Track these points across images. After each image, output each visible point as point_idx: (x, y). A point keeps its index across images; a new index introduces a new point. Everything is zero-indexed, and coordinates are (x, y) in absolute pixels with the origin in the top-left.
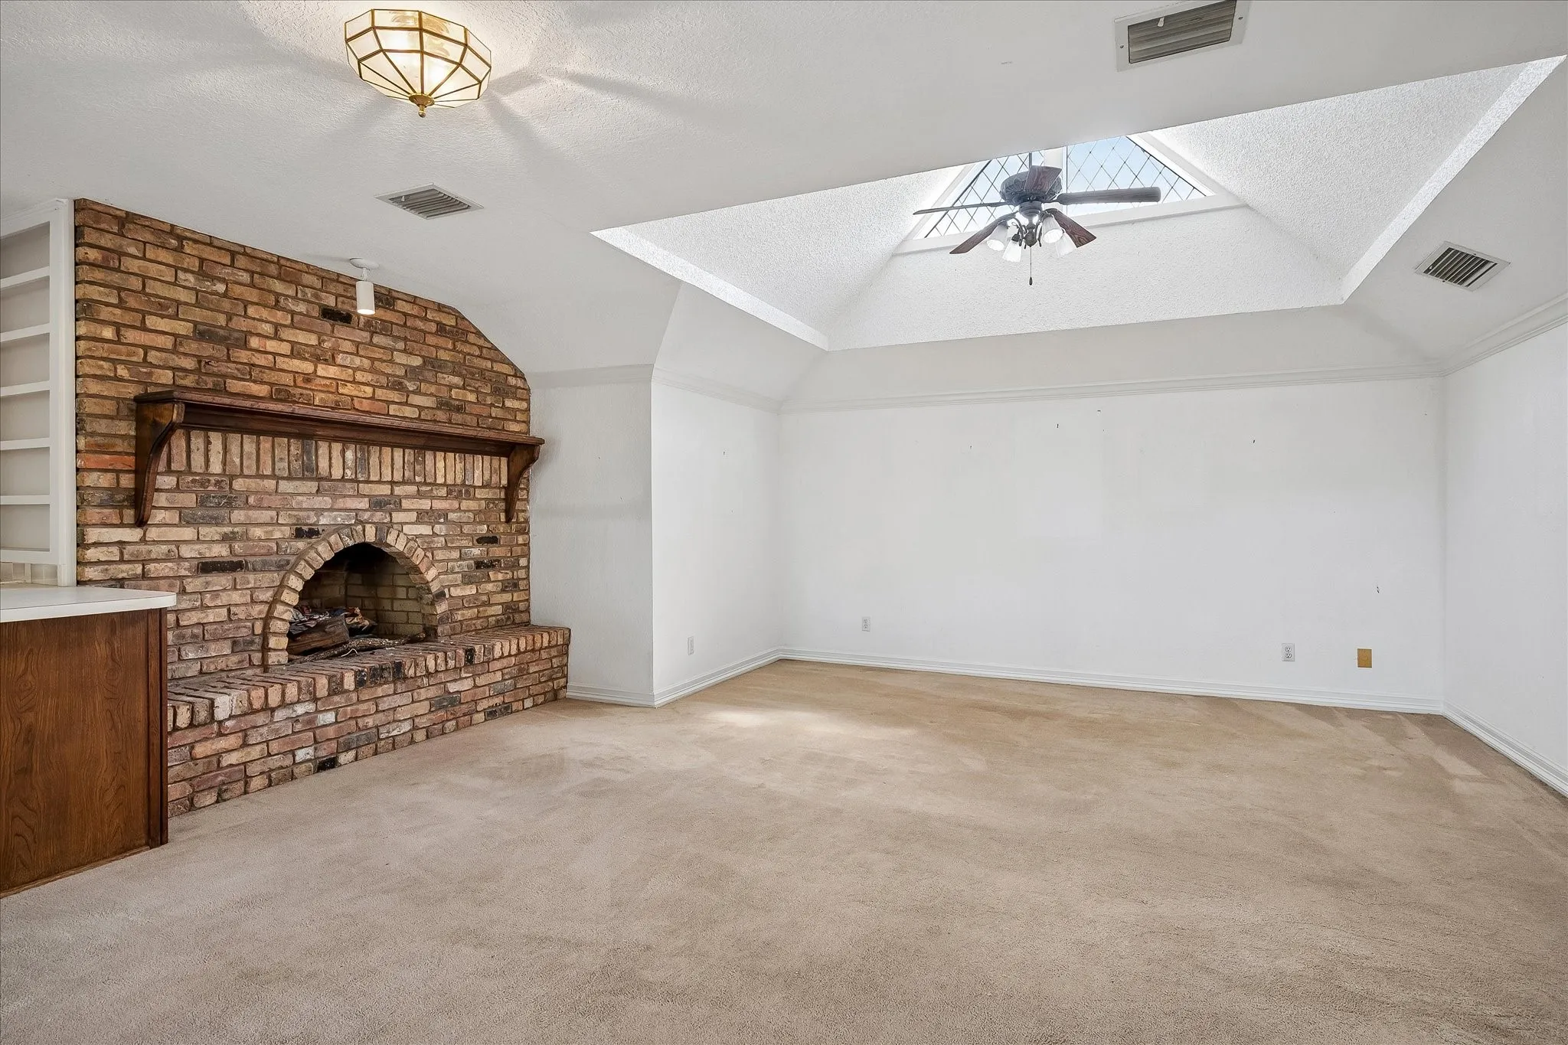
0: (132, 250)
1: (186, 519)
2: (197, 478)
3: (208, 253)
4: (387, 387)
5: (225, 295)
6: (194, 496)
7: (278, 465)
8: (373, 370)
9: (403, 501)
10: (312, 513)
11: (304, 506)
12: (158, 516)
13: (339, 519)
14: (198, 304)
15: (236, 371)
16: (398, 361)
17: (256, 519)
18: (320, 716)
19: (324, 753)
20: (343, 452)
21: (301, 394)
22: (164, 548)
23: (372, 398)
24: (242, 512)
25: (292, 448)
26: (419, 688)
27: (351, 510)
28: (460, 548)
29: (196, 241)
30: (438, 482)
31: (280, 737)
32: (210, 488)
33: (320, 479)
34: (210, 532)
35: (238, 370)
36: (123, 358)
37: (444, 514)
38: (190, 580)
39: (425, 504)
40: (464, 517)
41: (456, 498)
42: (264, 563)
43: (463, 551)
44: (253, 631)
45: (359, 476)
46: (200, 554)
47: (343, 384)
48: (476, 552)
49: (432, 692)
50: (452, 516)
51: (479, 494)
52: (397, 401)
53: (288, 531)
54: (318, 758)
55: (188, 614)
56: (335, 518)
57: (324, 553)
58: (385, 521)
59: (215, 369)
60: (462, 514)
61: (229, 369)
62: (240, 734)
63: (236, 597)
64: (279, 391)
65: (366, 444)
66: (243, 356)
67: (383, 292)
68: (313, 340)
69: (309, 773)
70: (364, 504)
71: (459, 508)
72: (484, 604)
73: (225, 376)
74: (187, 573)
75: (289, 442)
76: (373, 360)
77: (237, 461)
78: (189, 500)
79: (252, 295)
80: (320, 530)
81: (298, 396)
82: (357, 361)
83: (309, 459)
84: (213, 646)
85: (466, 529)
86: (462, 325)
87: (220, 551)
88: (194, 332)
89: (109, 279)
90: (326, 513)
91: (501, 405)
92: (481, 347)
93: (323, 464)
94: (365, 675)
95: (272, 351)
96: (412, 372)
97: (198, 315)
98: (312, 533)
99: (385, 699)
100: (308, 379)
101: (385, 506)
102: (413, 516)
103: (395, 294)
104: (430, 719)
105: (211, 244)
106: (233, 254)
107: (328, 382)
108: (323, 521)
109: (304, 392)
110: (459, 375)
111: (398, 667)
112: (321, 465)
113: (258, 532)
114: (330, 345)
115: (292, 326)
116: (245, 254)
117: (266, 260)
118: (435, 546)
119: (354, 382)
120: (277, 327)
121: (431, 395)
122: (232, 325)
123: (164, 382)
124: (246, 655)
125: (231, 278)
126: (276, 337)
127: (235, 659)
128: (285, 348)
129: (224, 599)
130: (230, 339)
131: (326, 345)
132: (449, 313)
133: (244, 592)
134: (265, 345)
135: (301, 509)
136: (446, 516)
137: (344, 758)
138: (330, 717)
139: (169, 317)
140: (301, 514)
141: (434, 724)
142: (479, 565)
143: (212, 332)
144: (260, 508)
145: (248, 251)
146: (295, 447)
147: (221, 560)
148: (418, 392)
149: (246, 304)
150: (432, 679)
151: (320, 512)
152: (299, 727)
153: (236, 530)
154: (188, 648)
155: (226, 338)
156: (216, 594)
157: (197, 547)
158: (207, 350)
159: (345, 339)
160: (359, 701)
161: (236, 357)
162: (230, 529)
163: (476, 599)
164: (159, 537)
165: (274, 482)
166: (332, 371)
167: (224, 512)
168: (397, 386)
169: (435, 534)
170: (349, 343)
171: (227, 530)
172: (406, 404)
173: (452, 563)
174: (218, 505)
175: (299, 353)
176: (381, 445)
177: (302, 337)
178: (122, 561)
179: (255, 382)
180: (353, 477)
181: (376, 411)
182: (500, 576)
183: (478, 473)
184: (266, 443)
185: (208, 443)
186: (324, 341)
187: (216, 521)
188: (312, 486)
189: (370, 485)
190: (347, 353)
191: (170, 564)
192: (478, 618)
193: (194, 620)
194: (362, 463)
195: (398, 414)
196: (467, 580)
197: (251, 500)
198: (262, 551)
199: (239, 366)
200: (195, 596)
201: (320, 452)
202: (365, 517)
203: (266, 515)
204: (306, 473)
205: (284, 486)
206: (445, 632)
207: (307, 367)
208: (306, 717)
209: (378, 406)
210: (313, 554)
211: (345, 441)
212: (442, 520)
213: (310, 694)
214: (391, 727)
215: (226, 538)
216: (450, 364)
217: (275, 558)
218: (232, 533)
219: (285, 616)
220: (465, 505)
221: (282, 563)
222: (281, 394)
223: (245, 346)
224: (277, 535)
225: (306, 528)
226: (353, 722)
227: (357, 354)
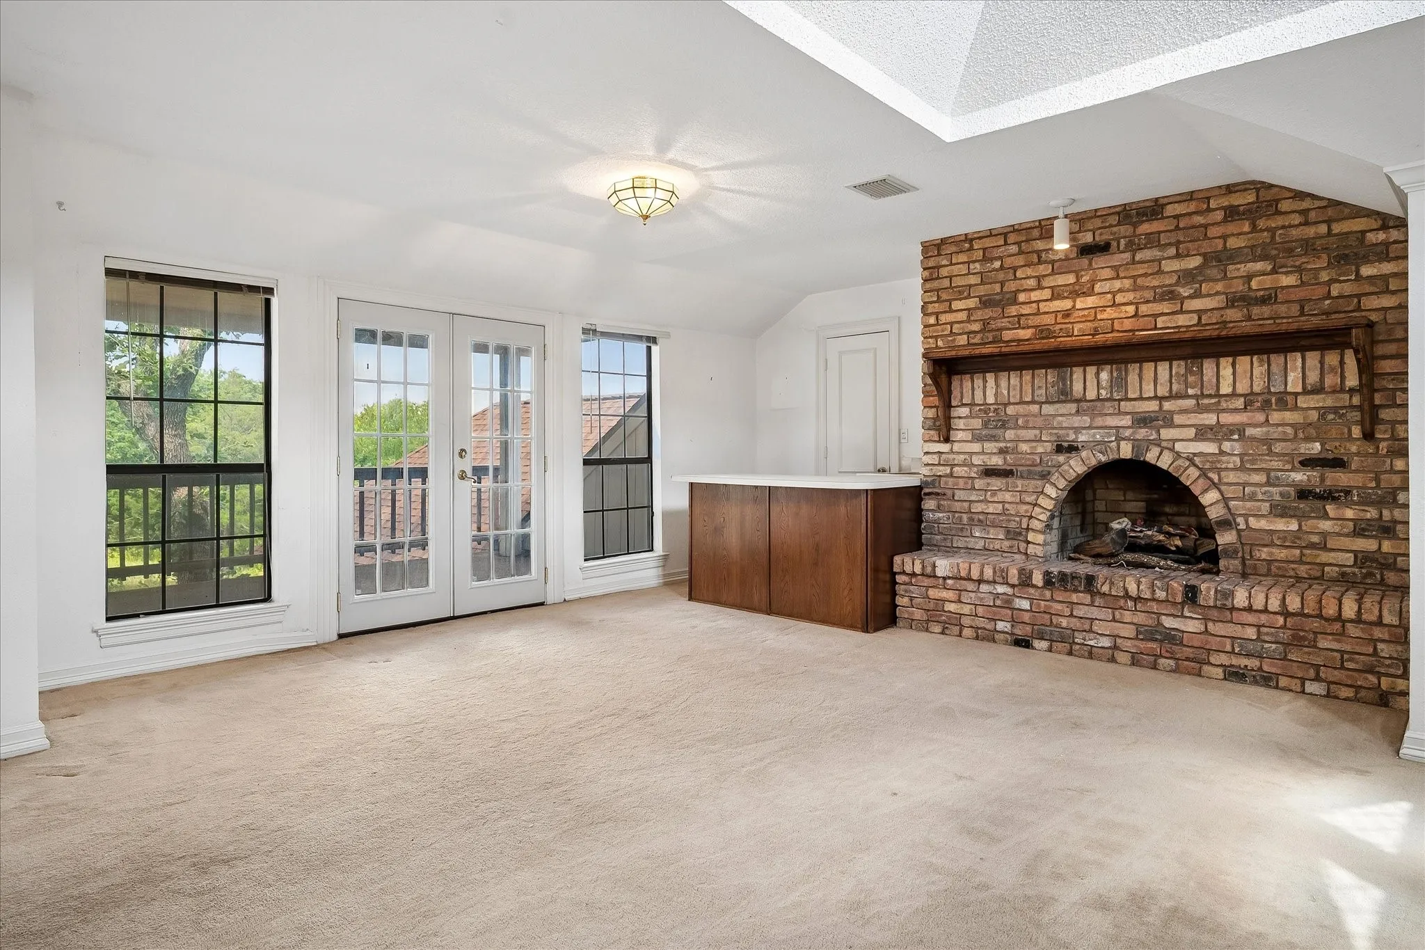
0: (945, 262)
1: (977, 438)
2: (982, 407)
3: (988, 243)
4: (1155, 301)
5: (1002, 267)
6: (980, 420)
7: (1037, 392)
8: (1135, 288)
9: (1176, 417)
10: (1071, 432)
11: (1064, 425)
12: (960, 435)
13: (1098, 437)
14: (982, 283)
15: (1008, 324)
16: (1167, 269)
17: (1023, 437)
18: (1017, 600)
19: (1020, 631)
20: (1097, 374)
21: (1061, 329)
22: (962, 457)
23: (1136, 315)
24: (1012, 432)
25: (1049, 377)
26: (1121, 608)
27: (1111, 428)
28: (1268, 471)
29: (980, 238)
30: (1222, 392)
31: (983, 605)
32: (990, 415)
33: (1078, 401)
34: (991, 446)
35: (1009, 322)
36: (940, 334)
37: (1240, 430)
38: (978, 480)
39: (1210, 419)
40: (1274, 432)
41: (1262, 409)
42: (1030, 472)
43: (1272, 474)
44: (1021, 524)
45: (1115, 394)
46: (984, 462)
47: (1101, 311)
48: (1299, 477)
49: (1140, 618)
50: (1250, 432)
51: (1302, 402)
52: (1168, 311)
53: (1049, 447)
54: (1014, 634)
55: (976, 504)
56: (1094, 435)
57: (1076, 467)
58: (1152, 438)
59: (994, 326)
60: (1271, 429)
61: (1004, 323)
62: (957, 592)
63: (1008, 497)
64: (1042, 331)
65: (1121, 363)
66: (1013, 310)
67: (1148, 205)
68: (1071, 279)
69: (1006, 642)
70: (1127, 421)
71: (1267, 420)
72: (1312, 546)
73: (1001, 330)
74: (975, 475)
75: (1046, 372)
76: (1134, 277)
77: (1005, 392)
78: (977, 423)
79: (1020, 260)
80: (1080, 446)
81: (1057, 332)
82: (1117, 284)
83: (1064, 384)
84: (992, 530)
85: (1278, 447)
86: (1266, 195)
87: (997, 461)
88: (980, 303)
89: (932, 286)
90: (1084, 432)
91: (1353, 277)
92: (1304, 212)
93: (1077, 388)
94: (1053, 577)
95: (1036, 299)
96: (1188, 276)
97: (982, 290)
98: (1072, 449)
99: (1081, 606)
100: (1067, 314)
101: (1150, 423)
102: (1191, 432)
103: (1162, 201)
104: (1135, 646)
105: (991, 235)
106: (1005, 235)
107: (1086, 312)
108: (1082, 438)
109: (1064, 326)
110: (1264, 258)
111: (1090, 579)
112: (1075, 388)
113: (1024, 447)
114: (1088, 278)
115: (1053, 273)
116: (1015, 231)
117: (1029, 228)
118: (1223, 466)
119: (1114, 305)
120: (1039, 278)
121: (1217, 293)
122: (1005, 289)
123: (962, 344)
124: (1016, 542)
125: (1005, 254)
126: (1040, 287)
127: (1007, 543)
128: (1046, 294)
129: (999, 497)
130: (1003, 301)
131: (1084, 279)
132: (1246, 190)
133: (1015, 493)
134: (1030, 297)
135: (1062, 428)
136: (1241, 432)
137: (1037, 644)
138: (1025, 605)
139: (965, 298)
140: (1061, 432)
141: (1142, 653)
142: (1303, 494)
143: (991, 299)
144: (1026, 428)
145: (1016, 227)
146: (1052, 375)
147: (999, 467)
148: (1197, 295)
149: (1015, 269)
150: (1140, 605)
151: (1077, 430)
152: (998, 603)
153: (1008, 445)
154: (976, 528)
155: (1001, 301)
156: (994, 493)
157: (982, 457)
158: (988, 313)
159: (1103, 268)
160: (1052, 599)
161: (1008, 313)
162: (1004, 444)
163: (1299, 538)
164: (959, 449)
165: (1038, 406)
166: (1090, 301)
167: (999, 432)
168: (1169, 295)
169: (1222, 453)
170: (1108, 270)
171: (1002, 445)
172: (1181, 312)
173: (1253, 489)
174: (996, 427)
175: (1059, 295)
176: (1141, 361)
177: (1061, 280)
178: (939, 464)
179: (1024, 328)
180: (1108, 396)
181: (1140, 328)
182: (1349, 513)
183: (1292, 376)
184: (1027, 376)
185: (985, 381)
186: (1082, 276)
187: (993, 438)
188: (1072, 407)
189: (1132, 402)
190: (1106, 280)
191: (965, 468)
192: (1301, 562)
193: (980, 510)
194: (1119, 383)
195: (1170, 325)
196: (1280, 511)
197: (1020, 422)
198: (1028, 463)
199: (1011, 319)
200: (981, 492)
201: (1075, 377)
202: (1126, 435)
203: (1030, 434)
204: (1061, 397)
205: (1048, 409)
206: (1231, 567)
207: (1067, 304)
208: (1004, 597)
209: (1142, 322)
210: (1066, 467)
211: (1100, 364)
212: (1236, 437)
213: (1003, 578)
214: (1088, 636)
215: (1002, 451)
216: (1246, 250)
217: (1039, 469)
218: (1006, 447)
219: (1041, 517)
220: (1276, 417)
221: (1044, 473)
222: (1044, 332)
223: (1015, 302)
224: (1040, 450)
225: (1065, 444)
226: (1047, 616)
227: (1118, 277)
